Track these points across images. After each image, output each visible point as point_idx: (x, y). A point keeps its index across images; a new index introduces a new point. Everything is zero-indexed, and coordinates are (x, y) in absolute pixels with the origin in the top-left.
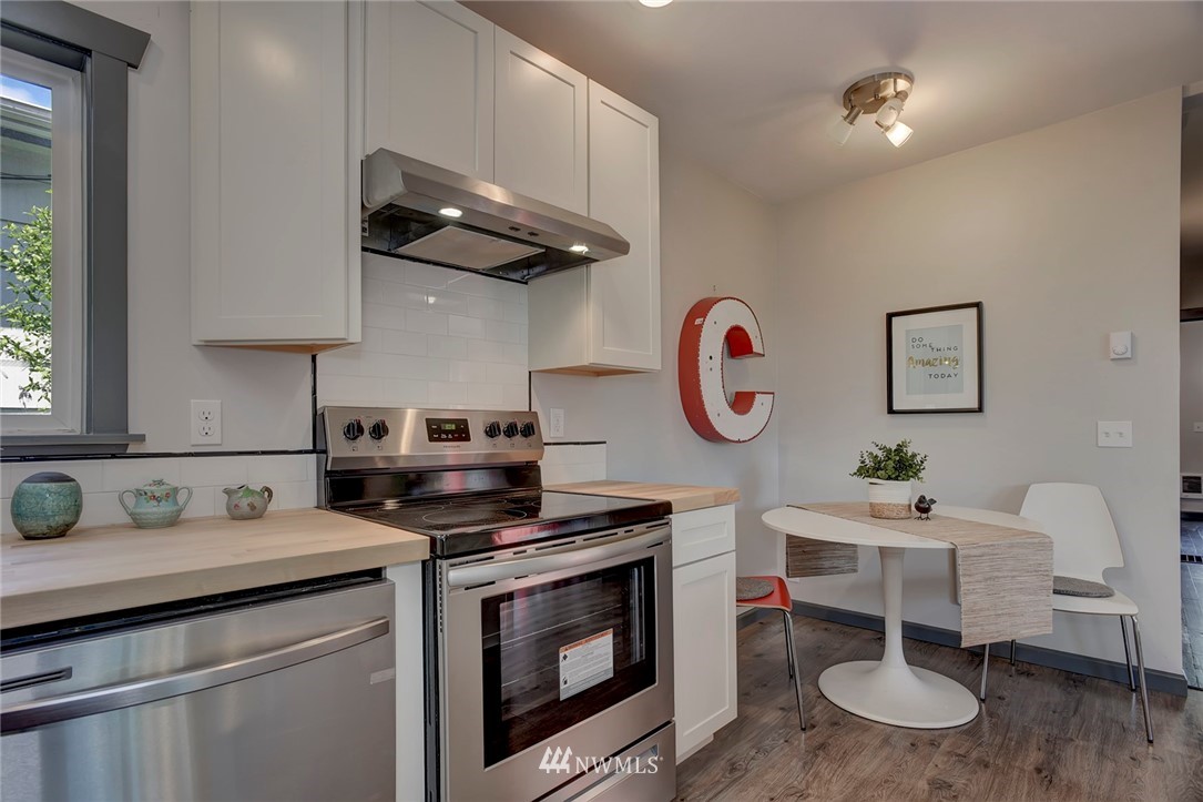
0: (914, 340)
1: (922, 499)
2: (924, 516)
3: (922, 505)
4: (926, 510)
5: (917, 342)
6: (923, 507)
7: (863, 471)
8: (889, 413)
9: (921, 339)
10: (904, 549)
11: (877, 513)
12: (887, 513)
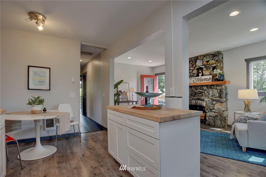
0: (35, 73)
1: (45, 109)
2: (45, 112)
3: (44, 110)
4: (45, 111)
5: (36, 74)
6: (45, 110)
7: (30, 104)
8: (28, 89)
9: (37, 73)
10: (40, 120)
11: (33, 113)
12: (37, 112)
